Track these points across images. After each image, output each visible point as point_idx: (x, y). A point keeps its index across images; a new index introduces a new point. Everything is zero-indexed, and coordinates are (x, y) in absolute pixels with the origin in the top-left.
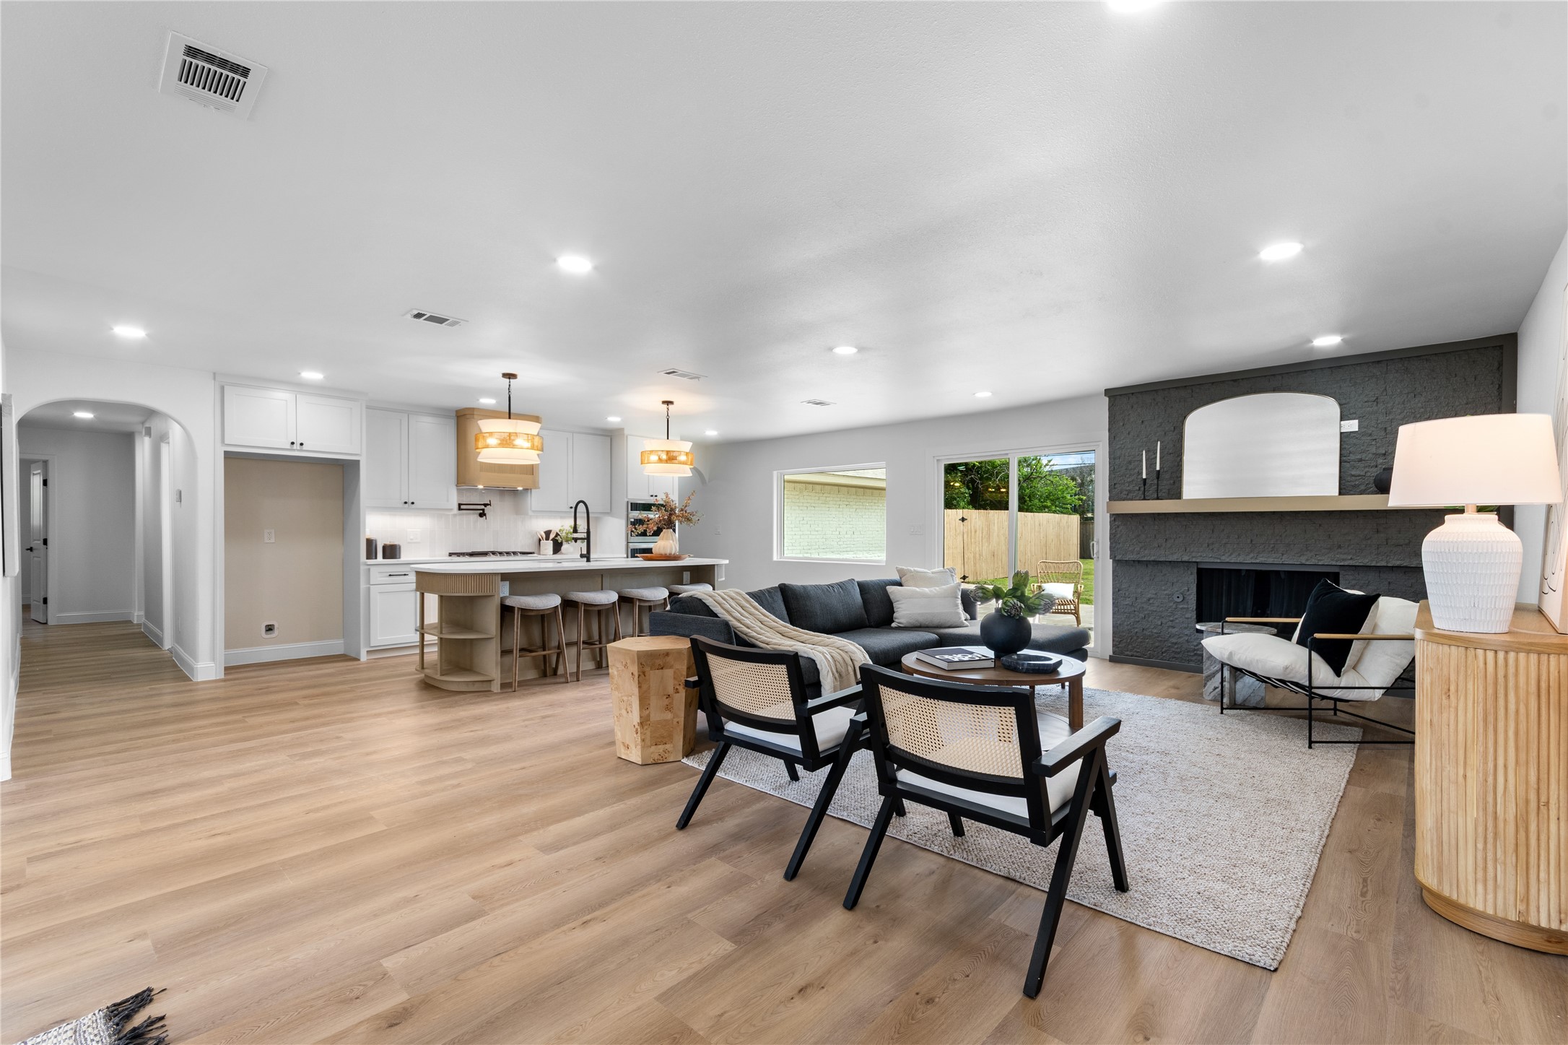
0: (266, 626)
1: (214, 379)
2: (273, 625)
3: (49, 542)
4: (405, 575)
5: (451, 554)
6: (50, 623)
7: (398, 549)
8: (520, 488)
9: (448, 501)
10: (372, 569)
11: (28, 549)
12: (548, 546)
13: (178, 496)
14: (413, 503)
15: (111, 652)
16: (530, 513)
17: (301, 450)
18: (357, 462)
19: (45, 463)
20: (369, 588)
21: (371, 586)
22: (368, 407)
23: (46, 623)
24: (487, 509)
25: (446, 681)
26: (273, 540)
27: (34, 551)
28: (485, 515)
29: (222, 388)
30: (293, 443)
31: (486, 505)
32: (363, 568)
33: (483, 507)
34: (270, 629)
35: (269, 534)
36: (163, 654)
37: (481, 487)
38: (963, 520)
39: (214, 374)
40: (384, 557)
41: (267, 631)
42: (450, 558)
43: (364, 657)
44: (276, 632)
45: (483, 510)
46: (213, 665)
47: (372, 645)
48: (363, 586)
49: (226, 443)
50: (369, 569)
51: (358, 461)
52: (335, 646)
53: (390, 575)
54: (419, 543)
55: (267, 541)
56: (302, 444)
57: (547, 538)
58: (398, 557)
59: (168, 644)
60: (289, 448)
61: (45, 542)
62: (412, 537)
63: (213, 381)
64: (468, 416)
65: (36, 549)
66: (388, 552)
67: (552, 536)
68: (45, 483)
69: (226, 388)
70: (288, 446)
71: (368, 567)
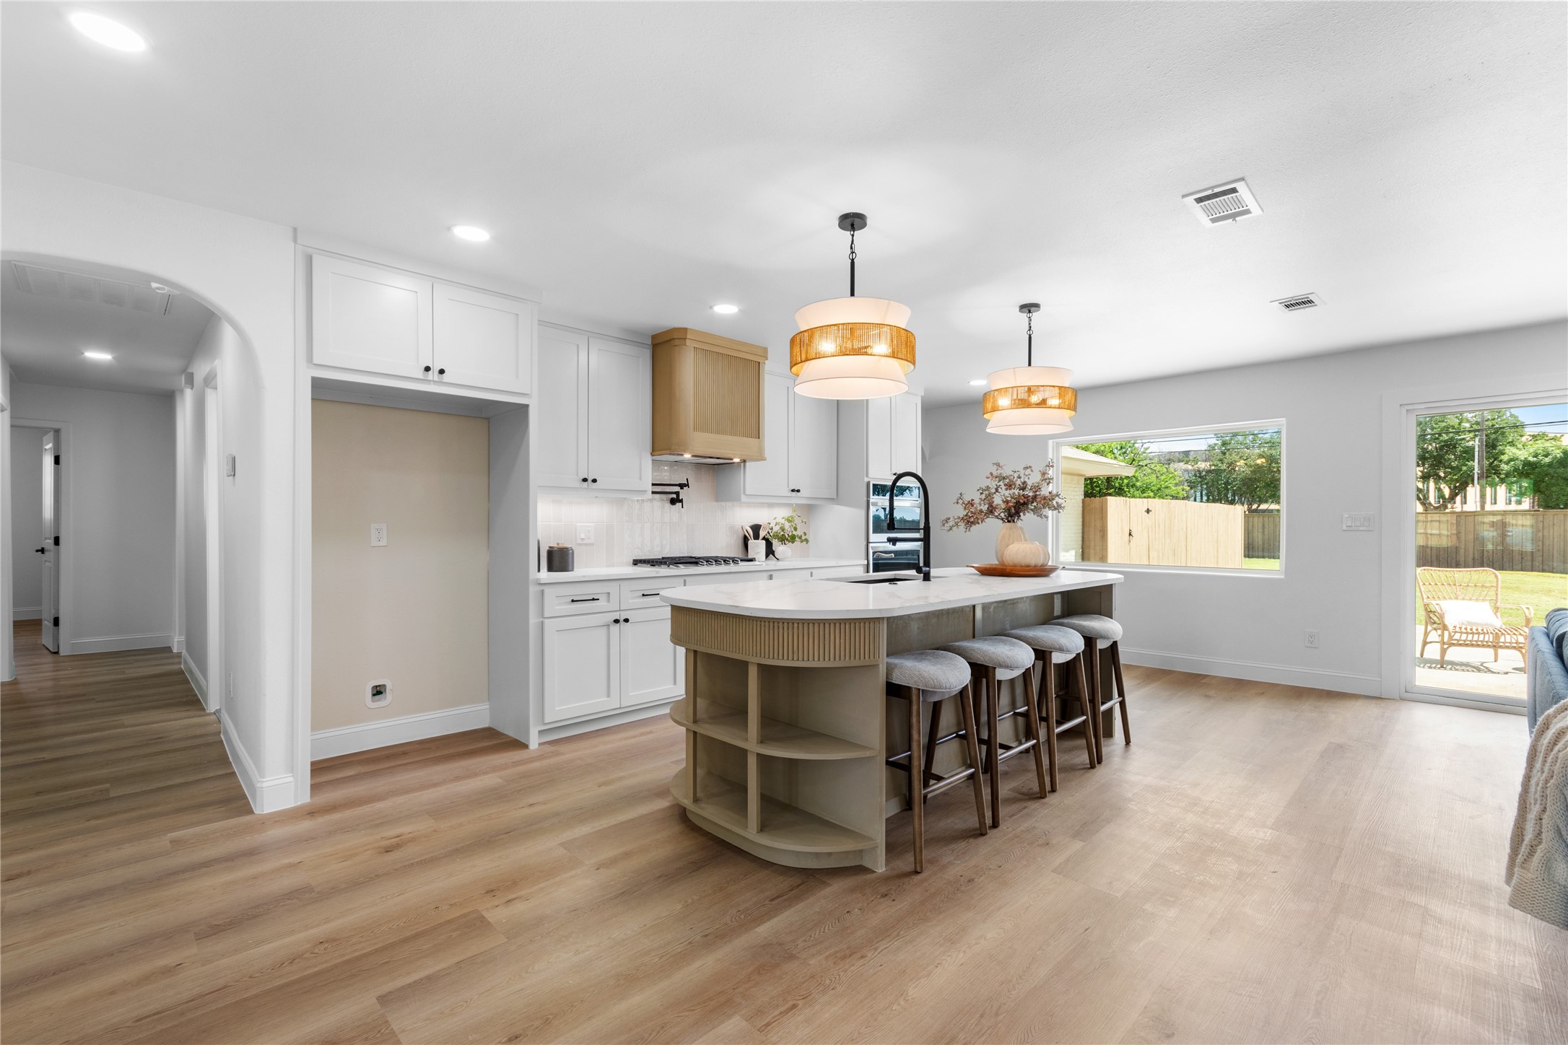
0: (373, 687)
1: (295, 241)
2: (384, 686)
3: (62, 541)
4: (593, 599)
5: (636, 562)
6: (62, 653)
7: (570, 556)
8: (736, 460)
9: (640, 479)
10: (548, 590)
11: (37, 551)
12: (758, 548)
13: (230, 467)
14: (594, 481)
15: (128, 719)
16: (743, 498)
17: (441, 383)
18: (525, 408)
19: (57, 432)
20: (542, 623)
21: (546, 620)
22: (541, 322)
23: (57, 653)
24: (684, 494)
25: (784, 851)
26: (383, 543)
27: (46, 553)
28: (681, 501)
29: (309, 260)
30: (427, 369)
31: (682, 486)
32: (533, 590)
33: (677, 489)
34: (378, 691)
35: (379, 531)
36: (206, 724)
37: (687, 456)
38: (1148, 511)
39: (295, 230)
40: (550, 569)
41: (374, 695)
42: (635, 567)
43: (534, 743)
44: (389, 697)
45: (677, 493)
46: (291, 779)
47: (546, 721)
48: (533, 620)
49: (315, 362)
50: (543, 592)
51: (527, 406)
52: (474, 716)
53: (573, 601)
54: (592, 544)
55: (374, 543)
56: (442, 372)
57: (756, 537)
58: (570, 568)
59: (213, 704)
60: (421, 377)
61: (57, 541)
62: (583, 536)
63: (293, 244)
64: (677, 342)
65: (48, 551)
66: (556, 563)
67: (762, 534)
68: (57, 460)
69: (317, 261)
70: (420, 373)
71: (542, 588)
